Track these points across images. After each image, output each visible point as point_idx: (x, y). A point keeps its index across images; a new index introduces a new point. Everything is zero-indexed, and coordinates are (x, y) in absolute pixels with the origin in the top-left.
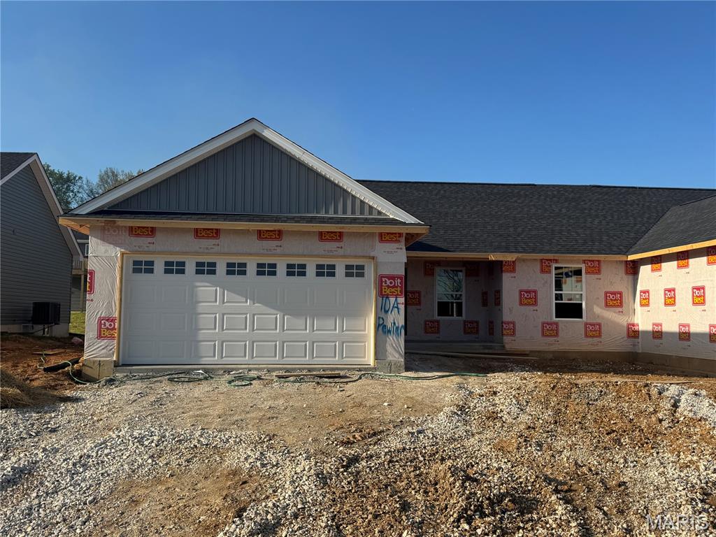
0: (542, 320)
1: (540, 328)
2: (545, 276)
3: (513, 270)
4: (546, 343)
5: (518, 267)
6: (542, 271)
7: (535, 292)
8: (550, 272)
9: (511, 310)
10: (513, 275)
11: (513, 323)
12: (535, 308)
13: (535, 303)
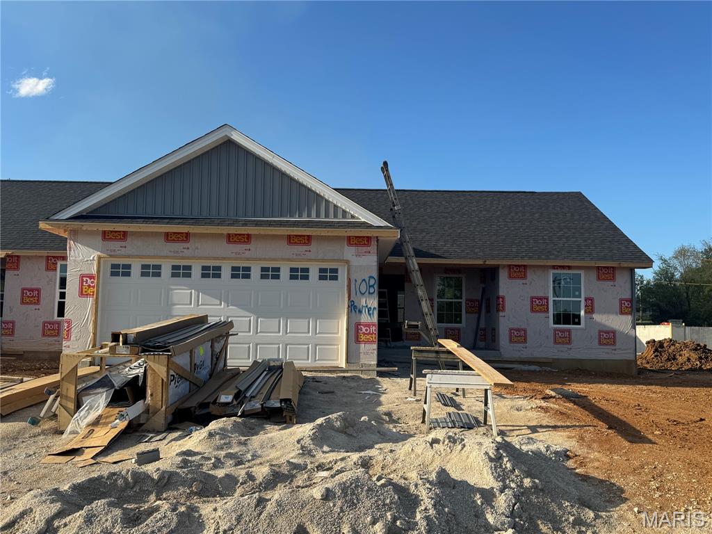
0: (44, 319)
1: (41, 328)
2: (50, 273)
3: (17, 268)
4: (46, 343)
5: (23, 264)
6: (48, 269)
7: (38, 290)
8: (55, 269)
9: (11, 310)
10: (16, 272)
11: (13, 323)
12: (37, 307)
13: (38, 302)
